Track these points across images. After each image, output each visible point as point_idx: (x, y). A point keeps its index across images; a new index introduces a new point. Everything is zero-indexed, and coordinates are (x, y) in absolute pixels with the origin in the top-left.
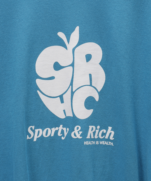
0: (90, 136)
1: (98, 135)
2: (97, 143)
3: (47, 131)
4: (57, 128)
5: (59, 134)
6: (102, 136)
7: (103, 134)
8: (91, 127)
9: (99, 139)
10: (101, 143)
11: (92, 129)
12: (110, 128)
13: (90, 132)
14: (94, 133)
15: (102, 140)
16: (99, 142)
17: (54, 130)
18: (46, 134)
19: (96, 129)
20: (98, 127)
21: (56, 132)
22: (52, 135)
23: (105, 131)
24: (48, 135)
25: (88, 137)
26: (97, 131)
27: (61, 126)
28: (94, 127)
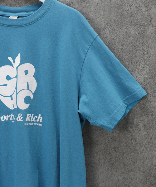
0: (28, 120)
1: (33, 120)
2: (32, 124)
3: (4, 117)
4: (10, 116)
5: (11, 119)
6: (35, 120)
7: (36, 119)
8: (28, 115)
9: (33, 122)
10: (34, 124)
11: (29, 116)
12: (40, 115)
13: (28, 118)
14: (30, 118)
15: (35, 122)
16: (33, 124)
17: (8, 116)
18: (3, 119)
19: (32, 116)
20: (33, 115)
21: (9, 118)
22: (7, 120)
23: (37, 117)
24: (4, 120)
25: (27, 120)
26: (32, 117)
27: (12, 114)
28: (30, 115)
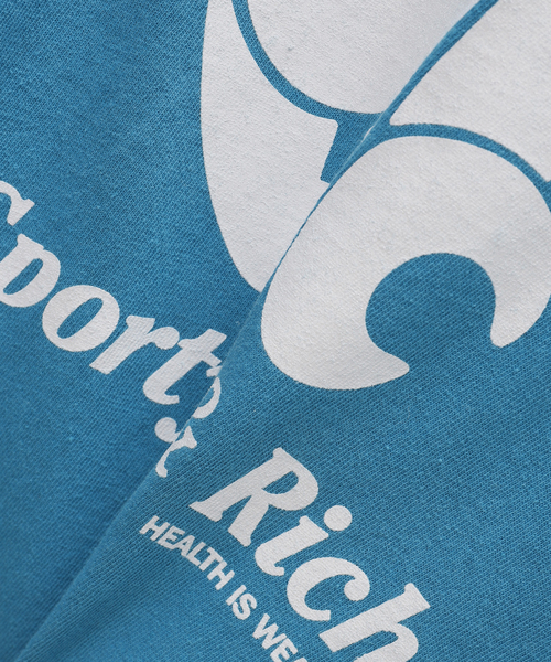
0: (232, 513)
1: (292, 563)
2: (242, 603)
3: (92, 307)
4: (167, 337)
5: (157, 388)
6: (317, 597)
7: (328, 594)
9: (271, 594)
10: (266, 632)
11: (285, 483)
12: (412, 600)
13: (251, 492)
14: (276, 523)
15: (289, 622)
16: (256, 615)
17: (141, 331)
18: (68, 328)
19: (316, 511)
20: (339, 518)
21: (150, 358)
22: (106, 364)
23: (359, 587)
24: (79, 343)
25: (211, 508)
26: (307, 533)
27: (213, 338)
28: (307, 489)
